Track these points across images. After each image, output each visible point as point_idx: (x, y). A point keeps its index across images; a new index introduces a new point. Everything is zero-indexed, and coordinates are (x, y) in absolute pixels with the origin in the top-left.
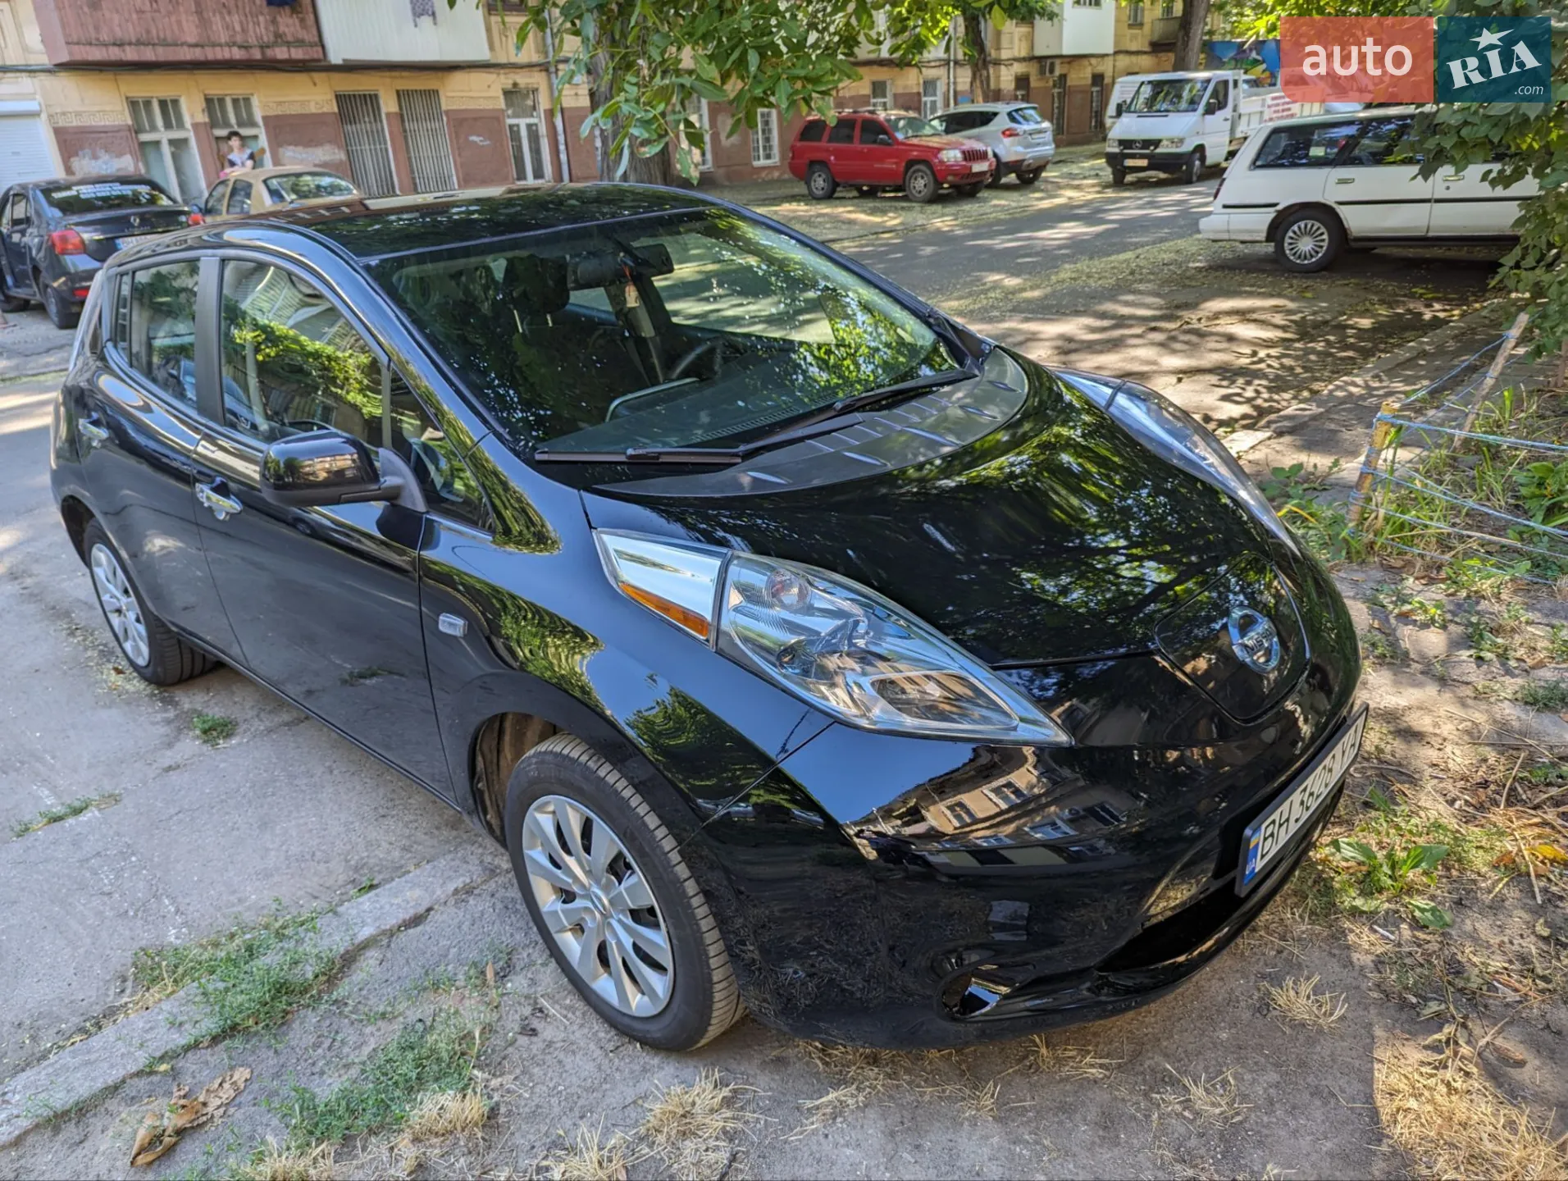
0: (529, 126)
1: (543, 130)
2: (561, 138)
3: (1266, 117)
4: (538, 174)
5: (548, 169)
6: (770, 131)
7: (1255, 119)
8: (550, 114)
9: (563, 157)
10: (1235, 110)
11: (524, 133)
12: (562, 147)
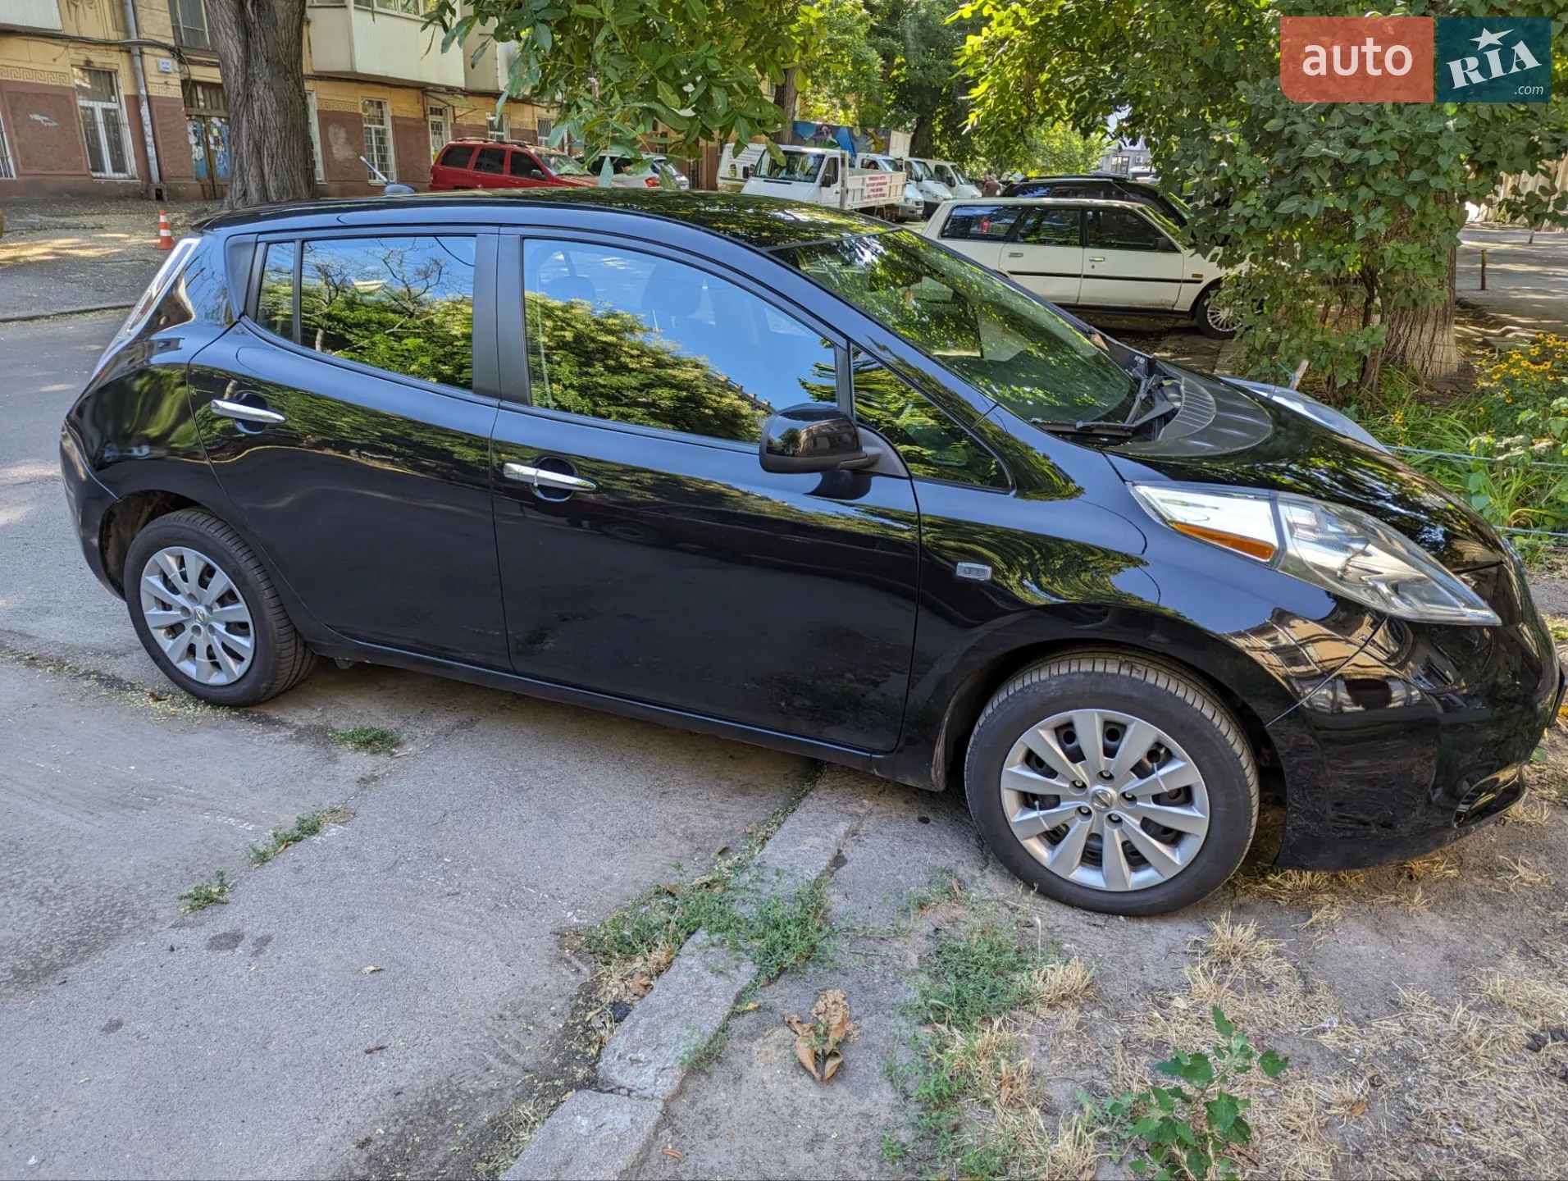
0: (106, 111)
1: (124, 117)
2: (148, 130)
3: (866, 194)
4: (119, 166)
5: (131, 163)
6: (386, 149)
7: (858, 194)
8: (135, 101)
9: (151, 151)
10: (843, 185)
11: (100, 118)
12: (149, 140)
